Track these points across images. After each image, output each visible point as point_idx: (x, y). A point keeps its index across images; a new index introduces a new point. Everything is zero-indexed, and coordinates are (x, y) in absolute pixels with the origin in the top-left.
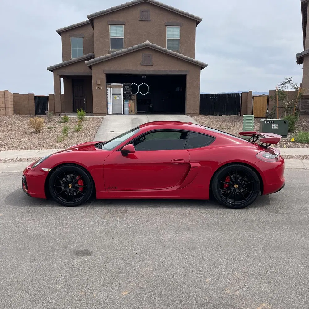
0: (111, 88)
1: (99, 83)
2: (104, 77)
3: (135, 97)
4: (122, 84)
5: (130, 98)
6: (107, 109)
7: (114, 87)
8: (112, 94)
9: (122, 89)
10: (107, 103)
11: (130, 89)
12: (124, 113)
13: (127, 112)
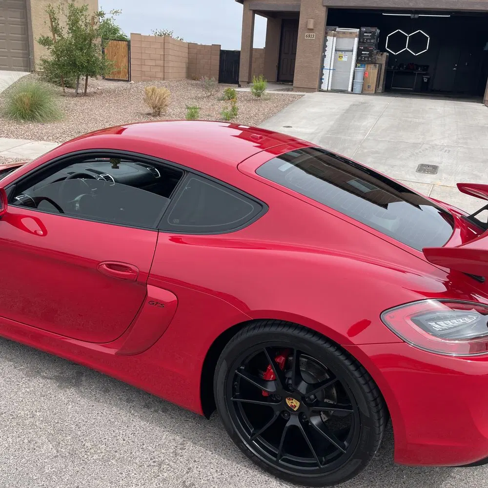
0: (335, 38)
1: (311, 26)
2: (323, 15)
3: (383, 59)
4: (358, 30)
5: (370, 59)
6: (321, 79)
7: (341, 35)
8: (336, 50)
9: (356, 40)
10: (322, 67)
11: (372, 41)
12: (352, 90)
13: (358, 88)
